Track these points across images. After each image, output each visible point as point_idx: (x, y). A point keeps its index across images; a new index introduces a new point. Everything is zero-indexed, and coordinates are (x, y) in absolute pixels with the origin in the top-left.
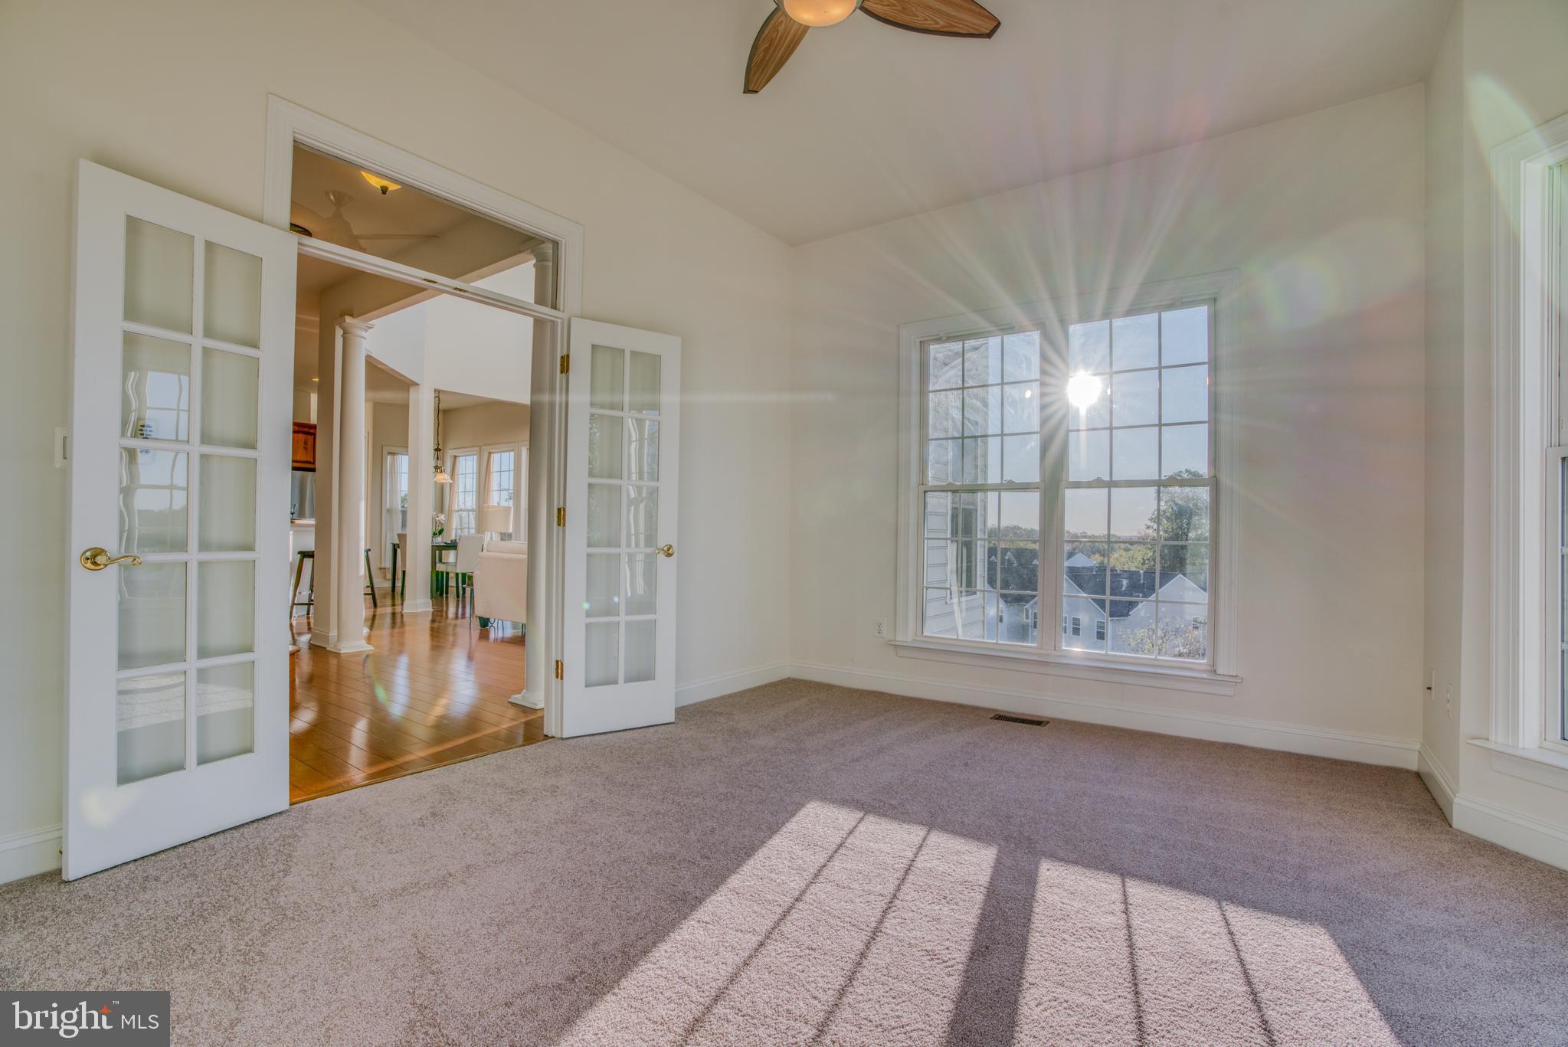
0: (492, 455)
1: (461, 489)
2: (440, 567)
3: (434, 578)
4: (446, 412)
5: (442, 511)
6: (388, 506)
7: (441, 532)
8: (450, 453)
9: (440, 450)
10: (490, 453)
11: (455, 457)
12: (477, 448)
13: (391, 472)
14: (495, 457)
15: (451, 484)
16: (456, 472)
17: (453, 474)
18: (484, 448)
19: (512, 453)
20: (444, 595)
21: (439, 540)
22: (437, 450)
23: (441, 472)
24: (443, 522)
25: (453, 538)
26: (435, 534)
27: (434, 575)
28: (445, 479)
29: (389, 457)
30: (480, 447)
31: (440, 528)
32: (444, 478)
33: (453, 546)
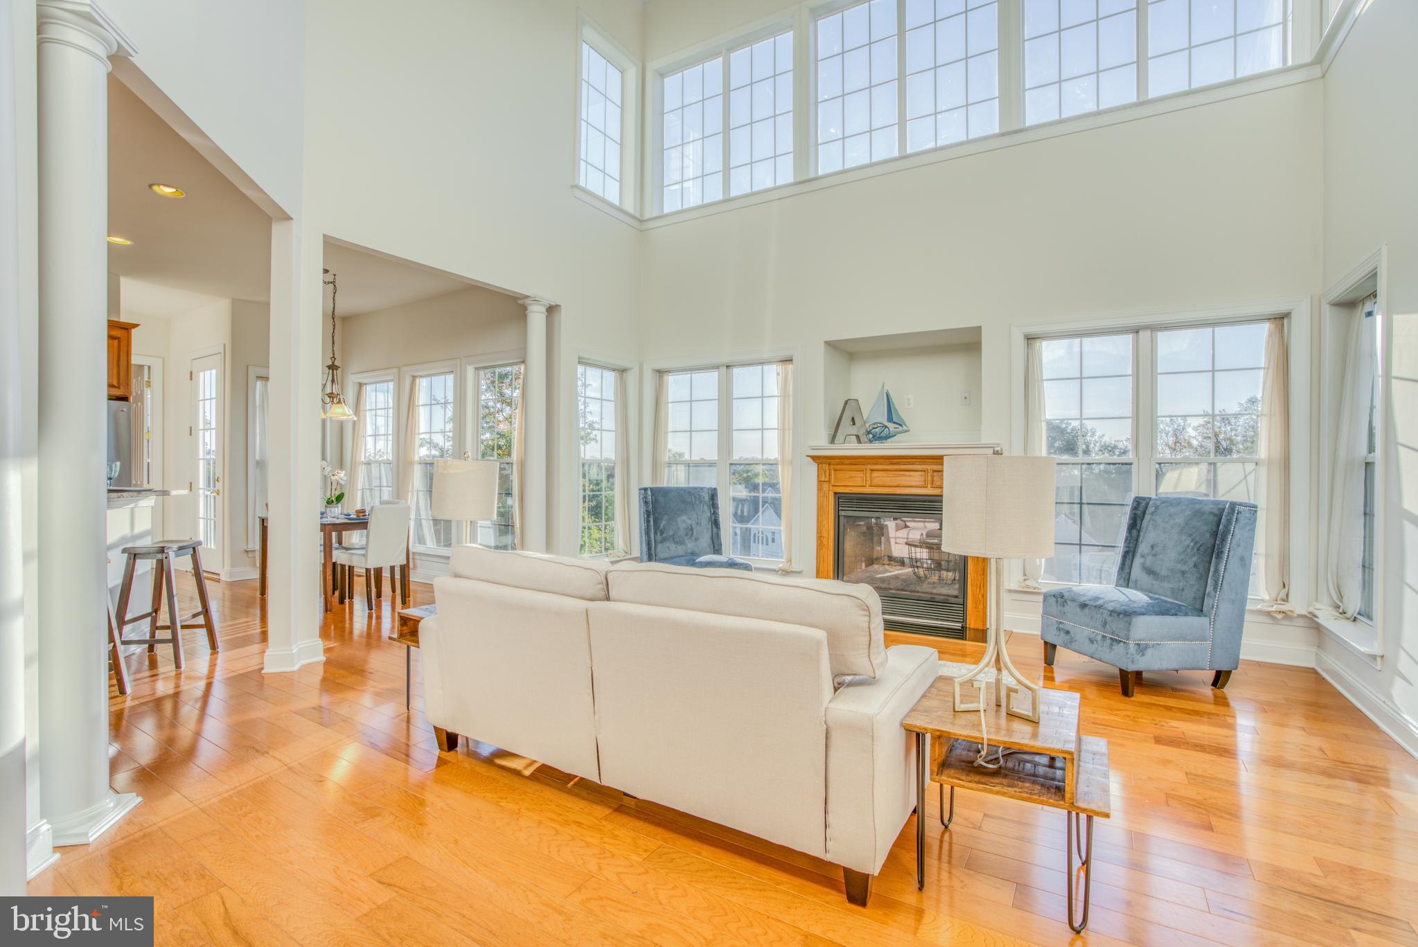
0: (417, 380)
1: (369, 431)
2: (339, 557)
3: (330, 577)
4: (346, 319)
5: (341, 465)
6: (258, 458)
7: (340, 498)
8: (352, 380)
9: (337, 368)
10: (414, 378)
11: (361, 385)
12: (395, 370)
13: (262, 406)
14: (423, 383)
15: (354, 423)
16: (362, 407)
17: (357, 408)
18: (404, 369)
19: (450, 378)
20: (347, 600)
21: (336, 514)
22: (332, 367)
23: (339, 402)
24: (343, 483)
25: (359, 507)
26: (329, 502)
27: (329, 572)
28: (345, 414)
29: (259, 384)
30: (399, 368)
31: (338, 493)
32: (343, 412)
33: (360, 522)
